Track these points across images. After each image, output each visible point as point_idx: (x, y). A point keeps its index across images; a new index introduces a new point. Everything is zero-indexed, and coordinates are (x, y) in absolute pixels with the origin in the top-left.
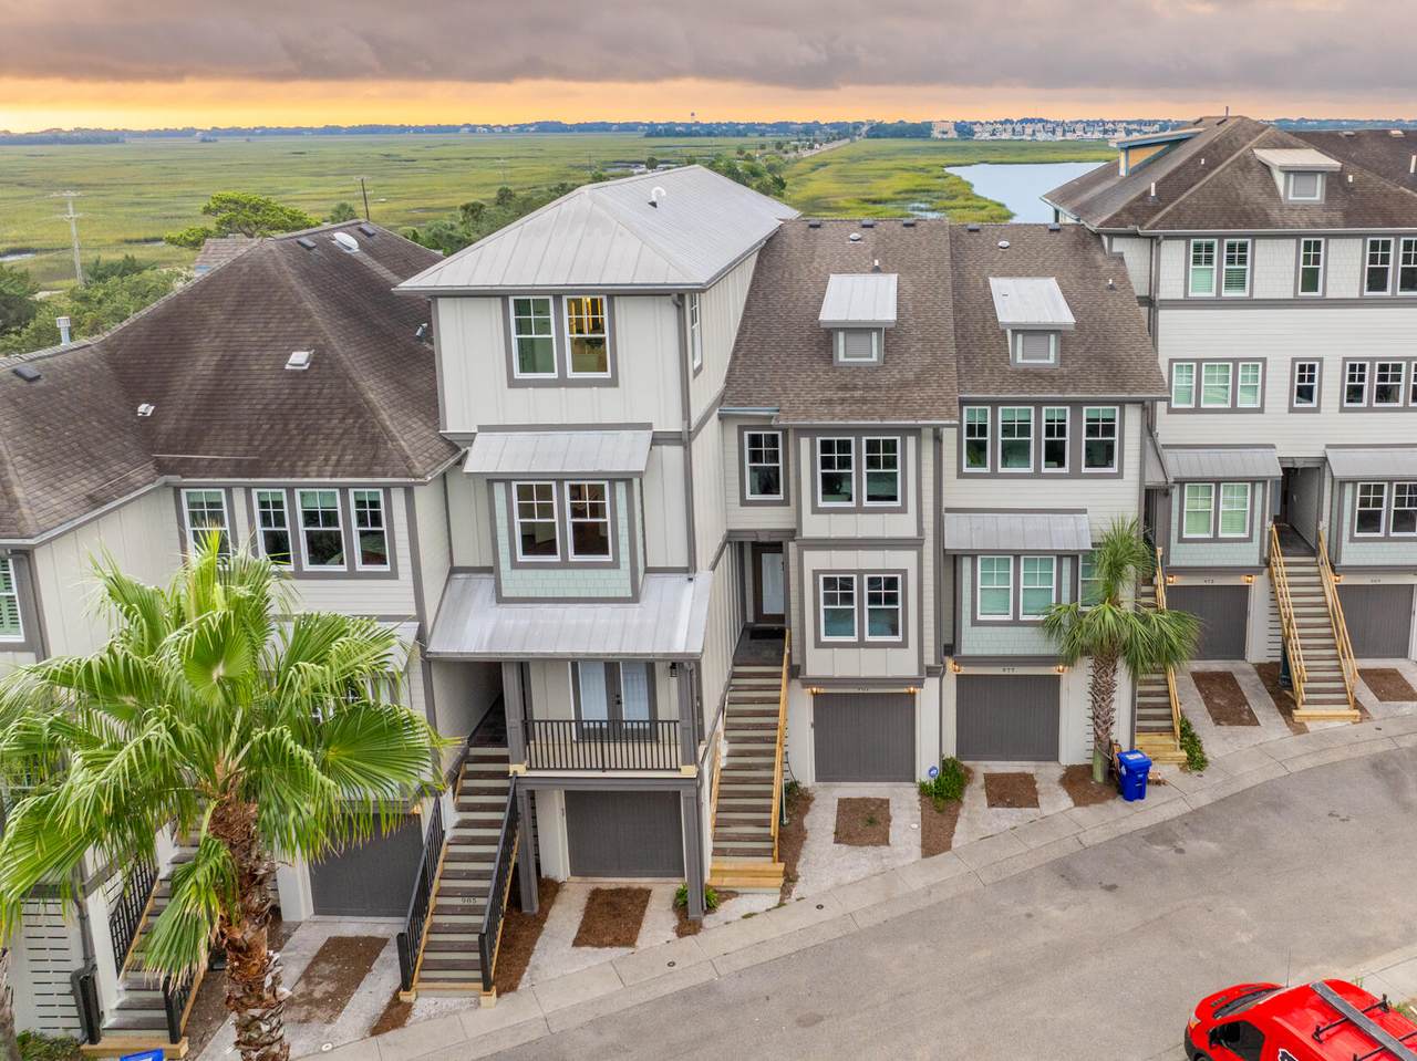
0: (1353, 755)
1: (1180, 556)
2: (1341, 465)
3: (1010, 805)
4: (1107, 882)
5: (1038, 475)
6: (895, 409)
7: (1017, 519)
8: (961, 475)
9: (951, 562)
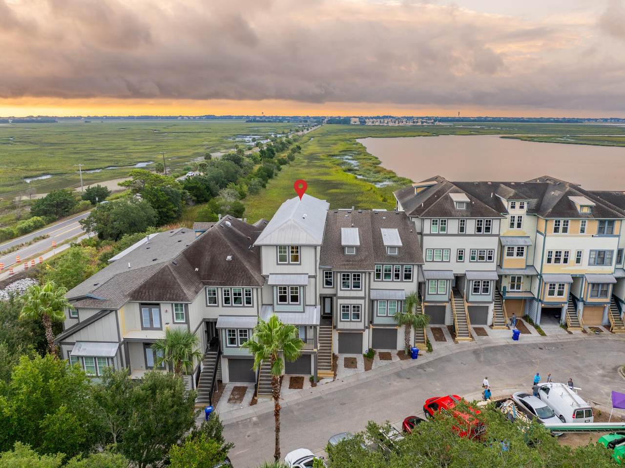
0: (469, 349)
1: (428, 298)
2: (469, 276)
3: (385, 360)
4: (408, 377)
5: (393, 281)
6: (360, 267)
7: (388, 291)
8: (374, 281)
9: (372, 302)
